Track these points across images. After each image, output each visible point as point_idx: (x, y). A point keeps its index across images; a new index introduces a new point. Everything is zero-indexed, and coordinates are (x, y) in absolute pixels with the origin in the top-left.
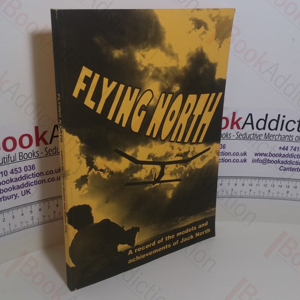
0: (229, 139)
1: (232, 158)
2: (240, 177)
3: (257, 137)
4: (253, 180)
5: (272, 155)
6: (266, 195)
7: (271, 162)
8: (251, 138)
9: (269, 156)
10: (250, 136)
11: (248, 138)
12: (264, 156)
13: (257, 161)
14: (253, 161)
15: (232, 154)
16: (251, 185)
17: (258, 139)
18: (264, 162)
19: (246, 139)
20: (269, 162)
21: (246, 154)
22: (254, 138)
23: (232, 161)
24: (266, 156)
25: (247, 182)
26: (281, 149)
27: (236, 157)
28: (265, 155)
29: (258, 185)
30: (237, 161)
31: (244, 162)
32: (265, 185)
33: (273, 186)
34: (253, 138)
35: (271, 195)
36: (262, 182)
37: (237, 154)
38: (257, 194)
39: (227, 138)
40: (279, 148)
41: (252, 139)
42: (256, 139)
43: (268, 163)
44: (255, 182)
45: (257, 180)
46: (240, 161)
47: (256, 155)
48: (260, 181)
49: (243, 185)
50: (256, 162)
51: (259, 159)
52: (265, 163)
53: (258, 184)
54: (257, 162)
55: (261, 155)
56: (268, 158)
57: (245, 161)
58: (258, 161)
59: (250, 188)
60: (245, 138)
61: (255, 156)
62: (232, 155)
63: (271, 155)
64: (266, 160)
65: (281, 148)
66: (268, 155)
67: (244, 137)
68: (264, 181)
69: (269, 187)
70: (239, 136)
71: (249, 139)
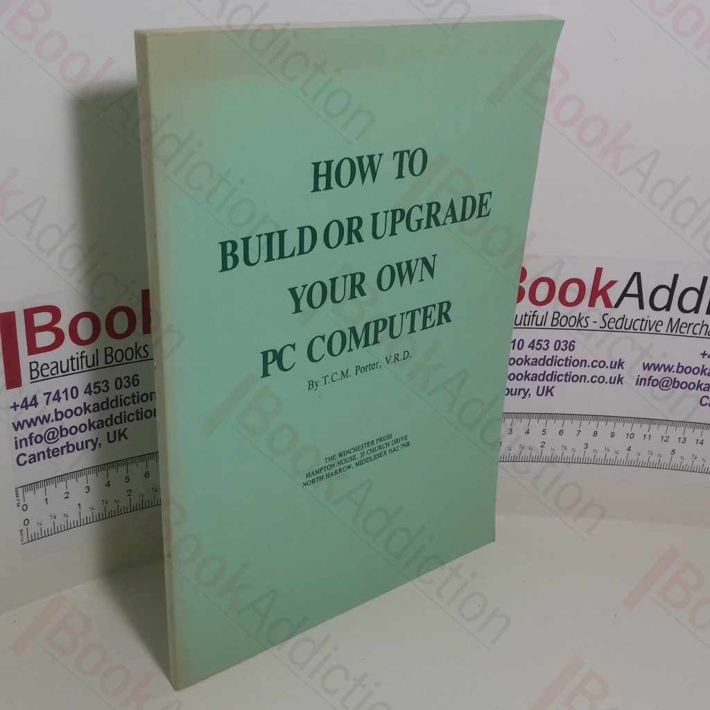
0: (585, 328)
1: (589, 372)
2: (607, 418)
3: (651, 327)
4: (637, 426)
5: (684, 370)
6: (665, 460)
7: (680, 385)
8: (635, 328)
9: (677, 372)
10: (633, 323)
11: (630, 328)
12: (665, 371)
13: (647, 381)
14: (640, 381)
15: (589, 363)
16: (631, 436)
17: (653, 330)
18: (665, 384)
19: (623, 329)
20: (676, 384)
21: (623, 365)
22: (643, 328)
23: (588, 378)
24: (669, 371)
25: (622, 429)
26: (706, 357)
27: (598, 372)
28: (669, 368)
29: (647, 437)
30: (601, 380)
31: (618, 383)
32: (665, 439)
33: (682, 440)
34: (641, 330)
35: (676, 460)
36: (658, 431)
37: (602, 364)
38: (644, 458)
39: (579, 327)
40: (702, 354)
41: (639, 331)
42: (647, 330)
43: (673, 387)
44: (639, 429)
45: (646, 426)
46: (607, 379)
47: (647, 367)
48: (654, 427)
49: (613, 435)
50: (644, 385)
51: (653, 378)
52: (666, 386)
53: (648, 434)
54: (648, 385)
55: (657, 367)
56: (673, 375)
57: (620, 380)
58: (651, 381)
59: (629, 442)
60: (621, 327)
61: (644, 369)
62: (590, 366)
63: (680, 369)
64: (668, 381)
65: (707, 355)
66: (675, 369)
67: (619, 326)
68: (663, 428)
69: (673, 443)
70: (607, 324)
71: (632, 330)
